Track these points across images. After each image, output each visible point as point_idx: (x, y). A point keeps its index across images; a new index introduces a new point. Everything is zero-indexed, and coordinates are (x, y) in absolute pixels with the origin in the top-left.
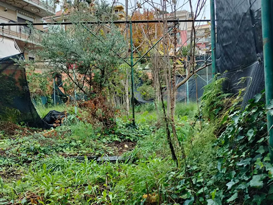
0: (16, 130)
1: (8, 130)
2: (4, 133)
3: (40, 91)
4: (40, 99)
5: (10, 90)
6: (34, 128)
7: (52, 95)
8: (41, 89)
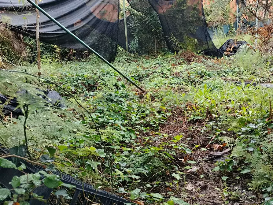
0: (193, 58)
1: (187, 57)
2: (183, 60)
3: (222, 19)
4: (222, 28)
5: (194, 21)
6: (209, 56)
7: (235, 24)
8: (224, 17)
